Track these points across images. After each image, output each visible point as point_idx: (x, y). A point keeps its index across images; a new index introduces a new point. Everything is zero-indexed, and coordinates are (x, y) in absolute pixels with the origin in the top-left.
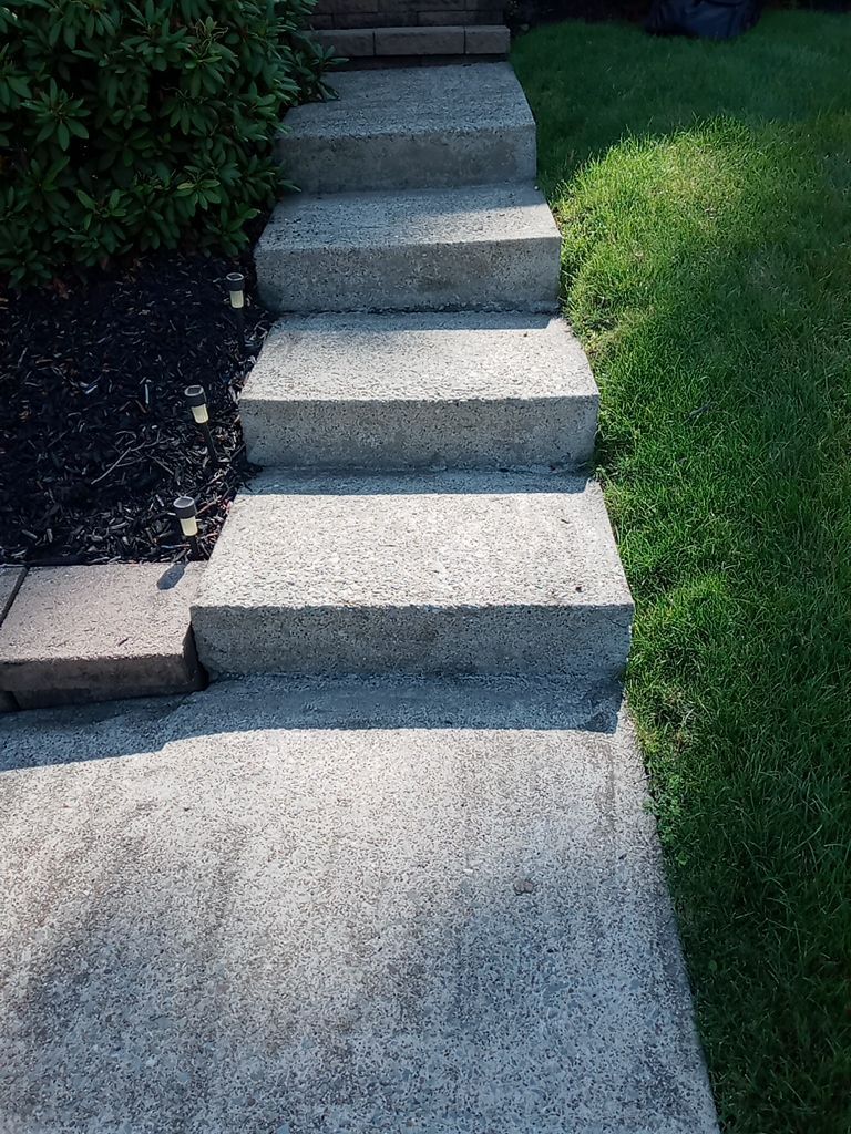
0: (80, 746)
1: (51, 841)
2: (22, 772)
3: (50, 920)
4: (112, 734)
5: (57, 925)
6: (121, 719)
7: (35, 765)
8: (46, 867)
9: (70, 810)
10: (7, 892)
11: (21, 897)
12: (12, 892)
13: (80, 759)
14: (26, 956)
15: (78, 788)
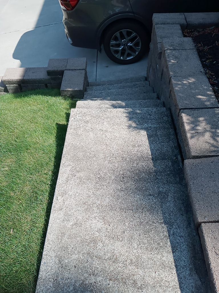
0: (183, 268)
1: (141, 272)
2: (170, 249)
3: (111, 282)
4: (191, 281)
5: (109, 286)
6: (199, 283)
7: (173, 252)
8: (131, 274)
9: (154, 275)
10: (122, 263)
11: (120, 268)
12: (122, 265)
13: (177, 271)
14: (99, 279)
15: (164, 275)
